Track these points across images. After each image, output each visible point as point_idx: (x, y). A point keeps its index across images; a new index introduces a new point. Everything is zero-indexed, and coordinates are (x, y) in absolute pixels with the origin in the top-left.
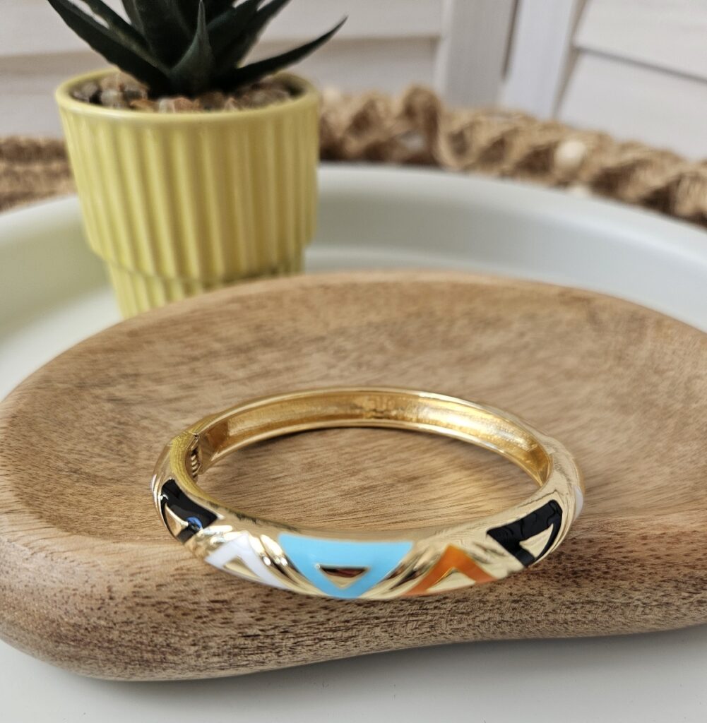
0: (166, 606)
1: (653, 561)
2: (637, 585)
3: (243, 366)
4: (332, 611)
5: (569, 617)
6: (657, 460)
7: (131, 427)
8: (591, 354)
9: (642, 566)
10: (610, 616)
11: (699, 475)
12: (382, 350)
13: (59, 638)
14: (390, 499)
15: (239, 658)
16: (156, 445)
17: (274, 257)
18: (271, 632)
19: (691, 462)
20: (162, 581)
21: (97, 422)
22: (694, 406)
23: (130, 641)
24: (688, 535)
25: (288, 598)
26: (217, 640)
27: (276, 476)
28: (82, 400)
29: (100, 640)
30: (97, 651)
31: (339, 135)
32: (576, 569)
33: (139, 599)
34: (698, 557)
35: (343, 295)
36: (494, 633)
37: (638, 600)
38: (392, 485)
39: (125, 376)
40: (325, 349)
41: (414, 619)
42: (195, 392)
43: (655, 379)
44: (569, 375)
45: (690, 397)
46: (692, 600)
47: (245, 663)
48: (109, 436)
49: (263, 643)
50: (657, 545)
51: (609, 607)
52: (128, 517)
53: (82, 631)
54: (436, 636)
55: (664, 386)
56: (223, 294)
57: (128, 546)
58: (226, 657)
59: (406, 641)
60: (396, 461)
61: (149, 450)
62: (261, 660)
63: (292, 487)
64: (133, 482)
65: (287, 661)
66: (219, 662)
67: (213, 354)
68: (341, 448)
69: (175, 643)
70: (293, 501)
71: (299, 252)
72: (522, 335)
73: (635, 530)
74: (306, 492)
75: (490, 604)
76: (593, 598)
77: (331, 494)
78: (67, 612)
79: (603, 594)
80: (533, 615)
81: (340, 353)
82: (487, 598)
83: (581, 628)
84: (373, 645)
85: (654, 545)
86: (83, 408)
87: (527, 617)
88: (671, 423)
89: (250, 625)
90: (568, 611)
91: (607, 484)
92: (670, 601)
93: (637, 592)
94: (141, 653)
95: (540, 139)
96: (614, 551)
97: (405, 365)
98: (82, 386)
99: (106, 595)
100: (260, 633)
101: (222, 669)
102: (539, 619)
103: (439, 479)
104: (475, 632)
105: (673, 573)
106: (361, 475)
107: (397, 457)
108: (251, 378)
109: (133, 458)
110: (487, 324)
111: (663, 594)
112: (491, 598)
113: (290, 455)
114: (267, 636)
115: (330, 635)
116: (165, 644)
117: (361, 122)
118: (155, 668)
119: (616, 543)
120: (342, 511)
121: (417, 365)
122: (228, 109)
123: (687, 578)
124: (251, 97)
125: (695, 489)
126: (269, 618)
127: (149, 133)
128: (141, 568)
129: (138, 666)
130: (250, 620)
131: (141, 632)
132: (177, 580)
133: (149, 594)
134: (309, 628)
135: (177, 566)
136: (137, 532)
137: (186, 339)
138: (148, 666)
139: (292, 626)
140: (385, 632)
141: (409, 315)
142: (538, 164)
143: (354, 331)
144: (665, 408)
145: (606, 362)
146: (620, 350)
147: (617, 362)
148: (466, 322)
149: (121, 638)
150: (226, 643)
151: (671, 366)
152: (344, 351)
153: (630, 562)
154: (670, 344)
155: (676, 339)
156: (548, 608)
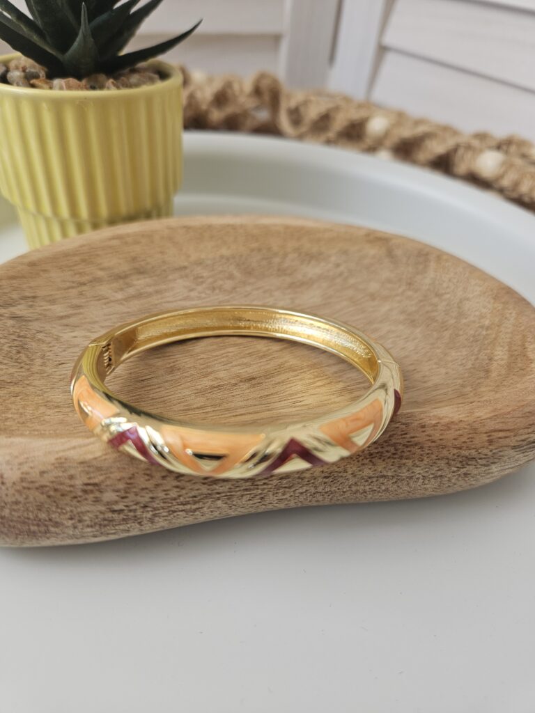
0: (47, 489)
1: (430, 444)
2: (417, 462)
3: (122, 289)
4: (183, 489)
5: (367, 488)
6: (436, 363)
7: (28, 340)
8: (389, 281)
9: (422, 448)
10: (398, 487)
11: (467, 375)
12: (231, 277)
14: (233, 396)
15: (108, 528)
16: (48, 354)
17: (148, 204)
18: (134, 507)
19: (461, 365)
20: (43, 468)
22: (464, 321)
23: (19, 517)
24: (457, 424)
25: (146, 480)
26: (90, 515)
27: (143, 378)
31: (204, 107)
33: (26, 483)
34: (463, 440)
35: (201, 234)
36: (310, 501)
37: (419, 474)
38: (235, 385)
39: (25, 298)
40: (187, 276)
41: (248, 493)
42: (81, 310)
43: (435, 300)
44: (373, 297)
45: (461, 315)
46: (459, 473)
47: (113, 531)
48: (10, 347)
49: (128, 516)
50: (433, 432)
51: (398, 479)
52: (21, 414)
54: (265, 505)
55: (442, 306)
56: (107, 232)
57: (17, 440)
58: (97, 528)
59: (242, 510)
60: (239, 365)
61: (42, 358)
62: (127, 529)
64: (28, 384)
65: (148, 528)
66: (93, 532)
67: (98, 280)
68: (197, 354)
69: (56, 518)
71: (168, 200)
72: (338, 265)
76: (385, 473)
77: (187, 392)
79: (393, 470)
80: (340, 487)
81: (198, 279)
83: (377, 496)
84: (216, 514)
85: (430, 432)
87: (336, 489)
88: (447, 334)
89: (116, 502)
90: (367, 483)
92: (443, 474)
93: (418, 469)
94: (29, 526)
95: (355, 115)
96: (400, 437)
97: (248, 288)
100: (124, 508)
101: (95, 536)
102: (345, 490)
103: (272, 379)
104: (296, 501)
105: (445, 453)
106: (211, 377)
107: (240, 361)
108: (127, 299)
109: (29, 364)
110: (311, 257)
111: (437, 469)
113: (157, 360)
114: (130, 511)
115: (181, 507)
116: (47, 519)
117: (221, 99)
118: (41, 537)
119: (403, 431)
120: (195, 406)
121: (258, 289)
122: (108, 88)
123: (455, 457)
124: (128, 79)
125: (463, 386)
126: (132, 496)
127: (44, 106)
128: (28, 458)
129: (26, 536)
130: (117, 498)
131: (27, 510)
132: (56, 467)
133: (33, 480)
134: (164, 503)
135: (57, 456)
136: (28, 426)
137: (75, 268)
138: (35, 536)
139: (150, 502)
140: (226, 503)
141: (252, 250)
142: (354, 134)
143: (209, 262)
144: (443, 323)
145: (400, 287)
146: (410, 278)
147: (408, 287)
148: (296, 255)
149: (12, 515)
150: (97, 517)
151: (447, 291)
152: (202, 277)
153: (412, 445)
154: (447, 274)
155: (452, 270)
156: (351, 482)
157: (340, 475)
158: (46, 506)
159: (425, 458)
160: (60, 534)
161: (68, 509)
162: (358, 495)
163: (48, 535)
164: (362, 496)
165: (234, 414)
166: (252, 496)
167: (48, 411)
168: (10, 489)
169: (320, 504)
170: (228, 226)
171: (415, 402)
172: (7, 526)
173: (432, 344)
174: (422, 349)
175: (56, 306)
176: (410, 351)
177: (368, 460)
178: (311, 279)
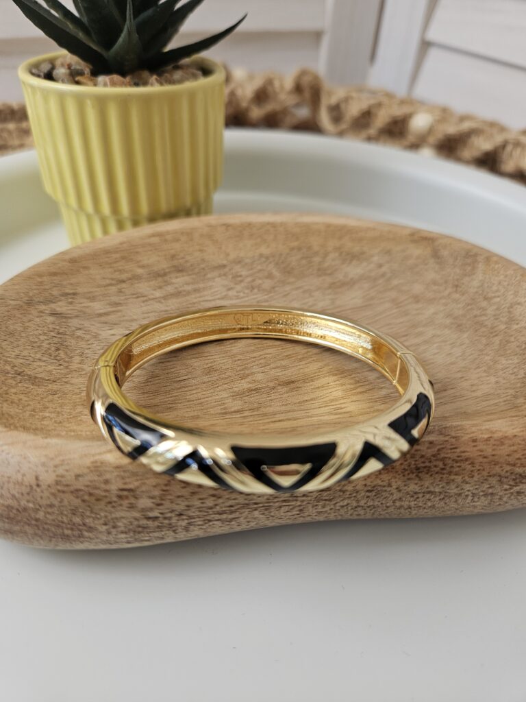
0: (82, 493)
1: (481, 459)
2: (467, 478)
3: (160, 287)
4: (220, 498)
5: (412, 504)
6: (485, 371)
7: (67, 337)
8: (435, 283)
9: (472, 463)
10: (446, 503)
11: (519, 385)
12: (270, 276)
14: (271, 400)
15: (142, 534)
16: (87, 351)
17: (188, 201)
18: (169, 515)
19: (512, 374)
20: (77, 471)
21: (40, 332)
22: (515, 327)
23: (54, 520)
24: (510, 439)
25: (182, 488)
26: (125, 521)
27: (181, 379)
28: (29, 314)
29: (29, 518)
30: (27, 527)
31: (244, 104)
32: (419, 466)
33: (61, 488)
34: (517, 457)
35: (241, 232)
36: (351, 515)
37: (469, 491)
38: (274, 388)
39: (66, 294)
40: (225, 275)
41: (287, 504)
42: (120, 308)
43: (484, 304)
44: (417, 299)
45: (511, 320)
46: (512, 491)
47: (147, 538)
48: (50, 343)
49: (161, 523)
50: (485, 447)
51: (445, 496)
52: (58, 413)
53: (14, 511)
54: (304, 517)
55: (491, 311)
56: (147, 229)
57: (53, 441)
58: (132, 534)
59: (280, 521)
60: (278, 367)
61: (81, 356)
62: (161, 536)
63: (194, 387)
64: (66, 382)
65: (182, 536)
66: (126, 538)
67: (137, 278)
68: (235, 355)
69: (90, 523)
70: (193, 401)
71: (208, 197)
72: (380, 266)
73: (467, 434)
74: (204, 393)
75: (348, 493)
76: (432, 489)
77: (224, 395)
79: (441, 486)
80: (384, 502)
81: (237, 278)
82: (346, 488)
84: (252, 524)
85: (481, 446)
86: (30, 321)
87: (379, 503)
88: (497, 340)
89: (151, 509)
90: (412, 499)
91: (445, 390)
92: (495, 492)
93: (468, 485)
94: (63, 529)
95: (398, 112)
96: (450, 451)
97: (288, 288)
98: (30, 303)
99: (34, 482)
100: (159, 515)
101: (129, 542)
102: (388, 505)
103: (311, 383)
104: (336, 514)
105: (497, 469)
106: (250, 379)
107: (278, 364)
108: (165, 298)
109: (68, 362)
110: (352, 257)
111: (488, 486)
113: (194, 360)
114: (165, 518)
115: (217, 517)
116: (81, 523)
117: (261, 96)
118: (75, 541)
119: (452, 445)
120: (233, 410)
121: (297, 289)
122: (152, 85)
123: (508, 474)
124: (172, 76)
125: (515, 397)
126: (167, 504)
127: (89, 103)
128: (63, 460)
129: (60, 540)
130: (152, 505)
131: (62, 514)
132: (92, 471)
133: (68, 483)
134: (200, 511)
135: (92, 459)
136: (64, 427)
137: (115, 265)
138: (69, 540)
139: (186, 510)
140: (263, 514)
141: (292, 249)
142: (396, 130)
143: (248, 261)
144: (492, 328)
145: (446, 289)
146: (457, 280)
147: (455, 289)
148: (337, 254)
149: (46, 517)
150: (131, 523)
151: (497, 294)
152: (241, 276)
153: (462, 460)
154: (496, 276)
155: (502, 272)
156: (395, 497)
157: (384, 489)
158: (80, 510)
159: (476, 474)
160: (93, 539)
161: (102, 514)
162: (402, 511)
163: (82, 539)
164: (407, 511)
165: (274, 420)
166: (291, 507)
168: (45, 491)
169: (362, 517)
170: (268, 224)
171: (465, 412)
172: (41, 528)
173: (481, 350)
174: (470, 355)
175: (95, 303)
176: (457, 358)
177: (415, 475)
178: (352, 279)
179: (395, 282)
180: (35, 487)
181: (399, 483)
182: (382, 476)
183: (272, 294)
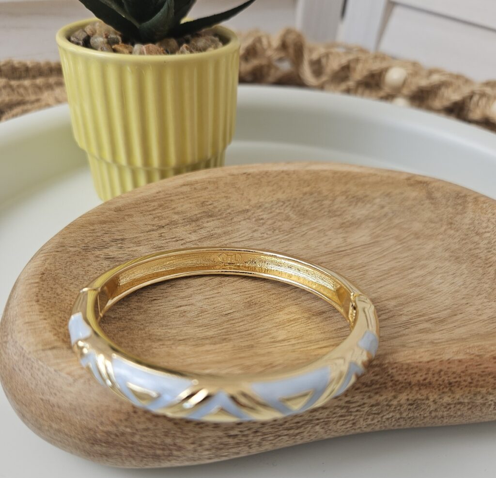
2: (491, 391)
3: (195, 231)
5: (445, 413)
6: (486, 297)
8: (431, 221)
10: (472, 412)
12: (288, 218)
13: (95, 442)
14: (310, 329)
15: (223, 451)
18: (246, 433)
23: (148, 442)
26: (210, 440)
27: (227, 312)
28: (87, 259)
29: (126, 442)
30: (123, 450)
32: (451, 381)
35: (260, 179)
36: (393, 426)
37: (492, 400)
38: (309, 318)
39: (115, 240)
40: (249, 219)
41: (343, 418)
43: (476, 239)
44: (417, 236)
47: (226, 454)
49: (240, 440)
51: (472, 406)
53: (113, 436)
54: (355, 429)
58: (214, 451)
59: (336, 434)
62: (237, 451)
63: (240, 320)
64: (129, 319)
65: (255, 450)
66: (209, 454)
67: (174, 223)
69: (179, 443)
70: (243, 332)
72: (383, 207)
74: (250, 324)
75: (394, 407)
76: (462, 400)
77: (268, 325)
78: (102, 423)
80: (422, 413)
81: (259, 221)
82: (392, 403)
84: (313, 438)
86: (89, 265)
87: (418, 415)
88: (492, 270)
89: (232, 428)
90: (445, 410)
93: (491, 396)
94: (155, 450)
96: (475, 368)
97: (305, 229)
98: (86, 249)
99: (130, 409)
100: (239, 433)
101: (210, 458)
102: (425, 415)
104: (382, 425)
110: (357, 200)
112: (395, 402)
114: (244, 436)
115: (286, 432)
116: (172, 443)
117: (251, 52)
118: (163, 460)
119: (477, 362)
120: (280, 339)
121: (313, 229)
122: (182, 52)
127: (128, 69)
130: (233, 425)
131: (156, 436)
134: (272, 428)
137: (154, 212)
139: (261, 427)
140: (323, 428)
141: (305, 194)
142: (373, 83)
143: (267, 205)
144: (487, 260)
145: (442, 226)
146: (451, 218)
147: (449, 226)
148: (344, 197)
149: (141, 440)
150: (215, 441)
151: (487, 230)
152: (262, 219)
153: (486, 375)
154: (485, 214)
155: (490, 211)
156: (432, 408)
157: (423, 402)
158: (173, 432)
160: (181, 457)
162: (436, 420)
164: (440, 420)
167: (153, 343)
168: (141, 417)
169: (401, 427)
170: (283, 172)
171: (478, 334)
173: (479, 279)
174: (470, 284)
175: (141, 247)
176: (460, 286)
177: (448, 388)
178: (359, 219)
179: (396, 221)
180: (132, 414)
181: (436, 396)
182: (421, 391)
183: (292, 234)
